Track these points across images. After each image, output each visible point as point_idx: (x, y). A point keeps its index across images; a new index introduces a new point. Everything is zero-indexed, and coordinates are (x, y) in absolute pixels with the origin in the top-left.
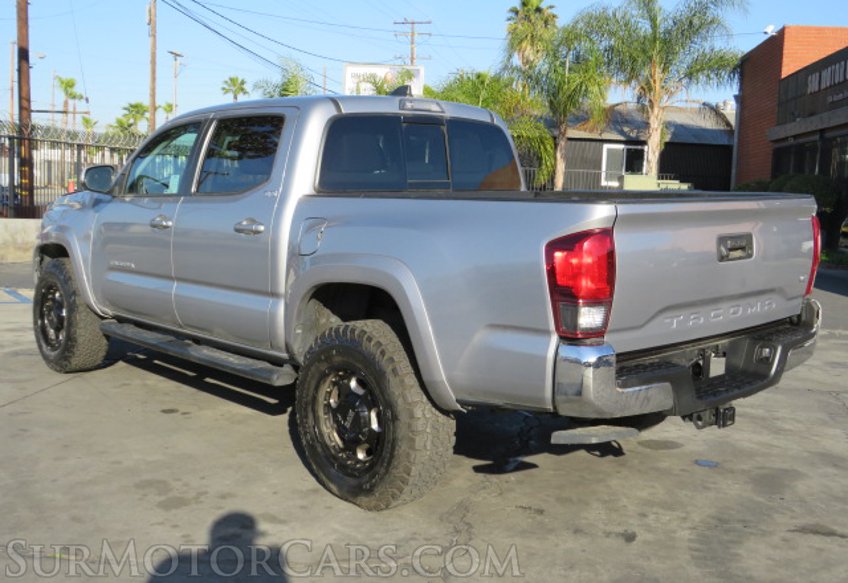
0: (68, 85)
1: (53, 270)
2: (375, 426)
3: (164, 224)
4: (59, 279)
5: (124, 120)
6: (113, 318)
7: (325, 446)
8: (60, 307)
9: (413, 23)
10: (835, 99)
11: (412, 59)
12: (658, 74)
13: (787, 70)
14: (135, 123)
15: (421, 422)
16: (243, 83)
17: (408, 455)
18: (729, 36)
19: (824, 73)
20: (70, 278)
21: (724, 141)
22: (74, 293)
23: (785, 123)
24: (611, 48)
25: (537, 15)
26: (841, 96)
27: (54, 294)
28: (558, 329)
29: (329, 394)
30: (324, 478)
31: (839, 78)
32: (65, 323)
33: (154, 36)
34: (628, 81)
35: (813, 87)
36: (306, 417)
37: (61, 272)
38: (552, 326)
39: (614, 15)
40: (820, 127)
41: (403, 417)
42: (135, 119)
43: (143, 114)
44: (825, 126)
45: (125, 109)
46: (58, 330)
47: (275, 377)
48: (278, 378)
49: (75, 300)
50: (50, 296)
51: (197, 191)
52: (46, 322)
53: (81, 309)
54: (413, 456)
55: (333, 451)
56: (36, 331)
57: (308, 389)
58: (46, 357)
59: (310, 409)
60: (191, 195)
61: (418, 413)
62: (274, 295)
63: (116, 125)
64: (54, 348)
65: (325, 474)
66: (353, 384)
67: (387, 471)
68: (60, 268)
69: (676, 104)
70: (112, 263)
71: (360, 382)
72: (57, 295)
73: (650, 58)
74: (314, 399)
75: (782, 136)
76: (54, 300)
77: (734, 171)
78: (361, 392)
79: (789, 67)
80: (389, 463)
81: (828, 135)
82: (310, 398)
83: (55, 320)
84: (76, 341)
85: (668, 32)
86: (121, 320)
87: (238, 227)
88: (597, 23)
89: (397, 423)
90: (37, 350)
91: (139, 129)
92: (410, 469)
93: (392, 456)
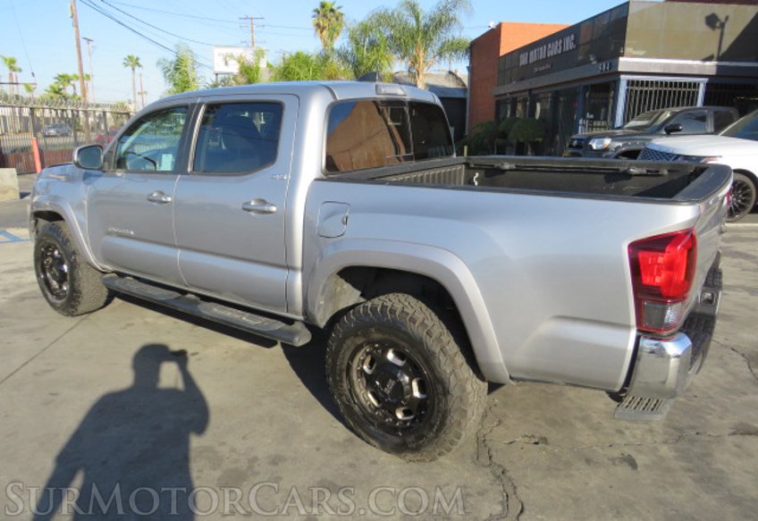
0: (12, 61)
1: (50, 233)
2: (416, 394)
3: (164, 199)
4: (58, 242)
5: (56, 86)
6: (112, 272)
7: (361, 406)
8: (61, 262)
9: (252, 19)
10: (540, 69)
11: (253, 43)
12: (421, 54)
13: (504, 51)
14: (64, 88)
15: (471, 395)
16: (137, 59)
17: (459, 423)
18: (462, 28)
19: (531, 53)
20: (68, 240)
21: (461, 95)
22: (74, 253)
23: (504, 84)
24: (392, 37)
25: (332, 14)
26: (543, 68)
27: (53, 251)
28: (639, 323)
29: (363, 362)
30: (363, 433)
31: (542, 56)
32: (68, 277)
33: (77, 26)
34: (403, 58)
35: (523, 61)
36: (341, 381)
37: (59, 235)
38: (633, 321)
39: (393, 14)
40: (530, 87)
41: (455, 392)
42: (64, 86)
43: (69, 81)
44: (533, 87)
45: (56, 78)
46: (61, 282)
47: (297, 339)
48: (299, 341)
49: (75, 260)
50: (49, 254)
51: (194, 170)
52: (48, 275)
53: (83, 266)
54: (464, 424)
55: (369, 410)
56: (39, 282)
57: (343, 358)
58: (52, 305)
59: (344, 375)
60: (187, 174)
61: (469, 388)
62: (291, 268)
63: (49, 89)
64: (58, 297)
65: (363, 431)
66: (390, 356)
67: (436, 437)
68: (57, 231)
69: (433, 72)
70: (110, 230)
71: (399, 354)
72: (56, 253)
73: (416, 42)
74: (349, 368)
75: (503, 92)
76: (53, 256)
77: (468, 114)
78: (399, 363)
79: (505, 49)
80: (439, 430)
81: (534, 92)
82: (344, 366)
83: (57, 274)
84: (81, 293)
85: (426, 25)
86: (121, 275)
87: (246, 207)
88: (383, 19)
89: (449, 397)
90: (41, 295)
91: (67, 92)
92: (461, 435)
93: (443, 424)
